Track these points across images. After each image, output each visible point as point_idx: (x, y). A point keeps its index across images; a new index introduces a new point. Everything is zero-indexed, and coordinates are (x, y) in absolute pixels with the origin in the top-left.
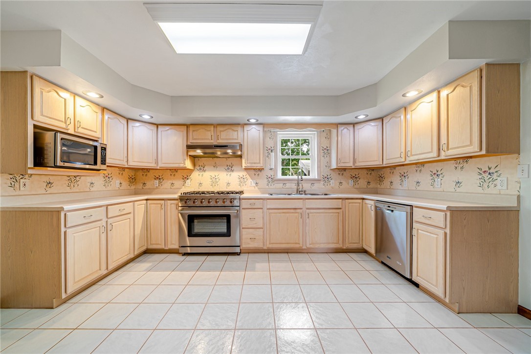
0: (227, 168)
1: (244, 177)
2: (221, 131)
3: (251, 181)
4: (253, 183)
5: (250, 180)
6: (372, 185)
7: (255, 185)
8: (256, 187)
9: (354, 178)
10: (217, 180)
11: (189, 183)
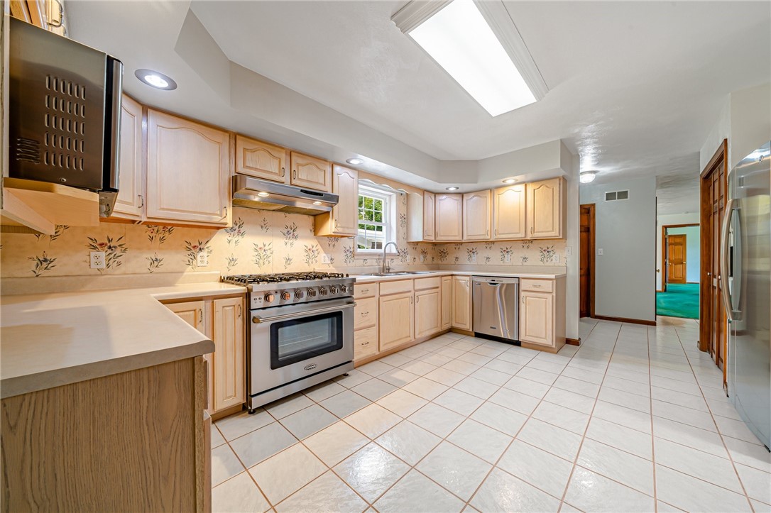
0: (285, 231)
1: (314, 249)
2: (298, 165)
3: (325, 255)
4: (327, 258)
5: (323, 255)
6: (435, 261)
7: (329, 262)
8: (331, 265)
9: (424, 253)
10: (268, 252)
11: (206, 259)
